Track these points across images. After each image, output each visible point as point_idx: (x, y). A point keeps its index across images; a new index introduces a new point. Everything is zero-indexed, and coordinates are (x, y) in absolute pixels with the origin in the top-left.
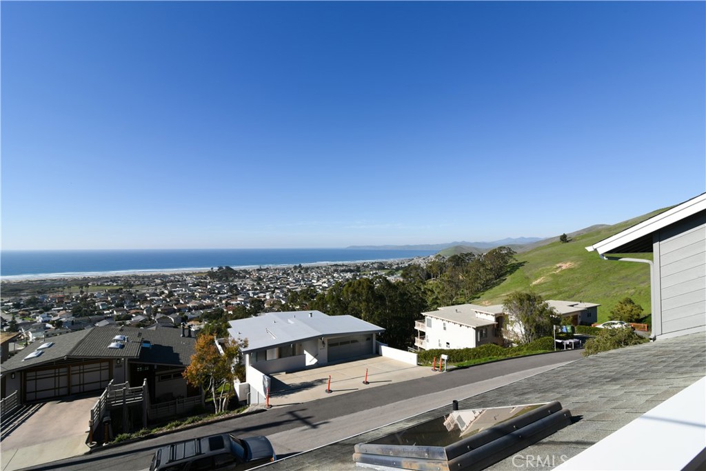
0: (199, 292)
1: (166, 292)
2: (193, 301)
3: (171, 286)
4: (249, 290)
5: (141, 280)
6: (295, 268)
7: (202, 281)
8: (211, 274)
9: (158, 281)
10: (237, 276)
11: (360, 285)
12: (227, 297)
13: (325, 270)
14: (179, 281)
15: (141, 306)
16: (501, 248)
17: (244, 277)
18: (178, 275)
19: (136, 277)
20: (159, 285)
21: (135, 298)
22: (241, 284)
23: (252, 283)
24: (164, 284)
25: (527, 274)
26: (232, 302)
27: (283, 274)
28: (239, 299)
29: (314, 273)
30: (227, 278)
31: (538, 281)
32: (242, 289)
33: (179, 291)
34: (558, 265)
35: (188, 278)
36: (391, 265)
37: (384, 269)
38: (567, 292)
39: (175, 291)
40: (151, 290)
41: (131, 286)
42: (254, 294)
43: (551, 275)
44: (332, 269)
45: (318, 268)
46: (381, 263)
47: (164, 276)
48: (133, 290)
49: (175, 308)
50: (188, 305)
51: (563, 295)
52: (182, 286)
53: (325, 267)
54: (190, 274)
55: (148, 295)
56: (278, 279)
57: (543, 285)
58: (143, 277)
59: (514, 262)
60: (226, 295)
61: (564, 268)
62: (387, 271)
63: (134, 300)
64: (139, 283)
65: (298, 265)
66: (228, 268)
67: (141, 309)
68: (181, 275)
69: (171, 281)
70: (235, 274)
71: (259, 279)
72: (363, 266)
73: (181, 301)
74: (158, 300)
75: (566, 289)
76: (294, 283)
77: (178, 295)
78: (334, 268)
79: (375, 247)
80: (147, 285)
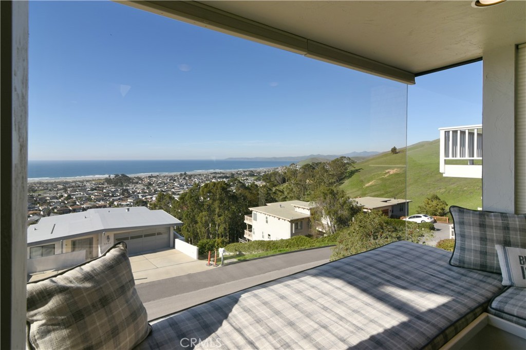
0: (95, 196)
1: (66, 195)
2: (88, 202)
3: (71, 191)
4: (139, 193)
5: (45, 186)
6: (181, 175)
7: (100, 186)
8: (108, 181)
9: (60, 187)
10: (131, 182)
11: (214, 186)
12: (119, 199)
13: (206, 177)
14: (79, 187)
15: (40, 208)
16: (342, 158)
17: (137, 183)
18: (79, 181)
19: (40, 183)
20: (61, 190)
21: (36, 201)
22: (133, 189)
23: (143, 187)
24: (65, 190)
25: (362, 178)
26: (122, 203)
27: (170, 180)
28: (129, 200)
29: (196, 179)
30: (122, 183)
31: (370, 183)
32: (133, 192)
33: (77, 194)
34: (387, 171)
35: (88, 184)
36: (259, 173)
37: (253, 175)
38: (392, 192)
39: (74, 195)
40: (53, 194)
41: (34, 191)
42: (143, 196)
43: (380, 179)
44: (212, 176)
45: (200, 175)
46: (252, 171)
47: (67, 183)
48: (35, 194)
49: (71, 208)
50: (82, 206)
51: (389, 194)
52: (80, 190)
53: (206, 174)
54: (90, 181)
55: (48, 198)
56: (165, 184)
57: (374, 187)
58: (47, 184)
59: (353, 169)
60: (118, 197)
61: (391, 173)
62: (256, 178)
63: (36, 202)
64: (43, 188)
65: (183, 173)
66: (124, 176)
67: (40, 210)
68: (82, 182)
69: (73, 187)
70: (129, 180)
71: (150, 184)
72: (237, 173)
73: (77, 203)
74: (57, 202)
75: (391, 190)
76: (178, 187)
77: (76, 198)
78: (214, 175)
79: (248, 159)
80: (50, 190)
